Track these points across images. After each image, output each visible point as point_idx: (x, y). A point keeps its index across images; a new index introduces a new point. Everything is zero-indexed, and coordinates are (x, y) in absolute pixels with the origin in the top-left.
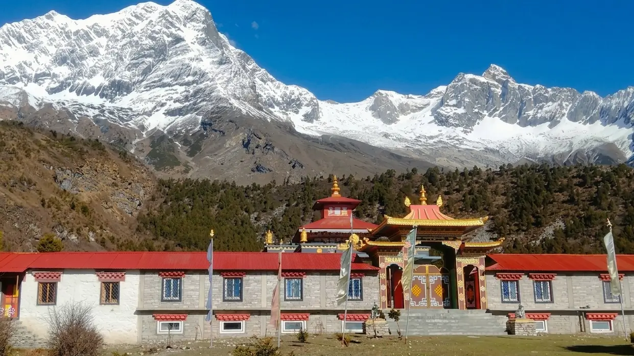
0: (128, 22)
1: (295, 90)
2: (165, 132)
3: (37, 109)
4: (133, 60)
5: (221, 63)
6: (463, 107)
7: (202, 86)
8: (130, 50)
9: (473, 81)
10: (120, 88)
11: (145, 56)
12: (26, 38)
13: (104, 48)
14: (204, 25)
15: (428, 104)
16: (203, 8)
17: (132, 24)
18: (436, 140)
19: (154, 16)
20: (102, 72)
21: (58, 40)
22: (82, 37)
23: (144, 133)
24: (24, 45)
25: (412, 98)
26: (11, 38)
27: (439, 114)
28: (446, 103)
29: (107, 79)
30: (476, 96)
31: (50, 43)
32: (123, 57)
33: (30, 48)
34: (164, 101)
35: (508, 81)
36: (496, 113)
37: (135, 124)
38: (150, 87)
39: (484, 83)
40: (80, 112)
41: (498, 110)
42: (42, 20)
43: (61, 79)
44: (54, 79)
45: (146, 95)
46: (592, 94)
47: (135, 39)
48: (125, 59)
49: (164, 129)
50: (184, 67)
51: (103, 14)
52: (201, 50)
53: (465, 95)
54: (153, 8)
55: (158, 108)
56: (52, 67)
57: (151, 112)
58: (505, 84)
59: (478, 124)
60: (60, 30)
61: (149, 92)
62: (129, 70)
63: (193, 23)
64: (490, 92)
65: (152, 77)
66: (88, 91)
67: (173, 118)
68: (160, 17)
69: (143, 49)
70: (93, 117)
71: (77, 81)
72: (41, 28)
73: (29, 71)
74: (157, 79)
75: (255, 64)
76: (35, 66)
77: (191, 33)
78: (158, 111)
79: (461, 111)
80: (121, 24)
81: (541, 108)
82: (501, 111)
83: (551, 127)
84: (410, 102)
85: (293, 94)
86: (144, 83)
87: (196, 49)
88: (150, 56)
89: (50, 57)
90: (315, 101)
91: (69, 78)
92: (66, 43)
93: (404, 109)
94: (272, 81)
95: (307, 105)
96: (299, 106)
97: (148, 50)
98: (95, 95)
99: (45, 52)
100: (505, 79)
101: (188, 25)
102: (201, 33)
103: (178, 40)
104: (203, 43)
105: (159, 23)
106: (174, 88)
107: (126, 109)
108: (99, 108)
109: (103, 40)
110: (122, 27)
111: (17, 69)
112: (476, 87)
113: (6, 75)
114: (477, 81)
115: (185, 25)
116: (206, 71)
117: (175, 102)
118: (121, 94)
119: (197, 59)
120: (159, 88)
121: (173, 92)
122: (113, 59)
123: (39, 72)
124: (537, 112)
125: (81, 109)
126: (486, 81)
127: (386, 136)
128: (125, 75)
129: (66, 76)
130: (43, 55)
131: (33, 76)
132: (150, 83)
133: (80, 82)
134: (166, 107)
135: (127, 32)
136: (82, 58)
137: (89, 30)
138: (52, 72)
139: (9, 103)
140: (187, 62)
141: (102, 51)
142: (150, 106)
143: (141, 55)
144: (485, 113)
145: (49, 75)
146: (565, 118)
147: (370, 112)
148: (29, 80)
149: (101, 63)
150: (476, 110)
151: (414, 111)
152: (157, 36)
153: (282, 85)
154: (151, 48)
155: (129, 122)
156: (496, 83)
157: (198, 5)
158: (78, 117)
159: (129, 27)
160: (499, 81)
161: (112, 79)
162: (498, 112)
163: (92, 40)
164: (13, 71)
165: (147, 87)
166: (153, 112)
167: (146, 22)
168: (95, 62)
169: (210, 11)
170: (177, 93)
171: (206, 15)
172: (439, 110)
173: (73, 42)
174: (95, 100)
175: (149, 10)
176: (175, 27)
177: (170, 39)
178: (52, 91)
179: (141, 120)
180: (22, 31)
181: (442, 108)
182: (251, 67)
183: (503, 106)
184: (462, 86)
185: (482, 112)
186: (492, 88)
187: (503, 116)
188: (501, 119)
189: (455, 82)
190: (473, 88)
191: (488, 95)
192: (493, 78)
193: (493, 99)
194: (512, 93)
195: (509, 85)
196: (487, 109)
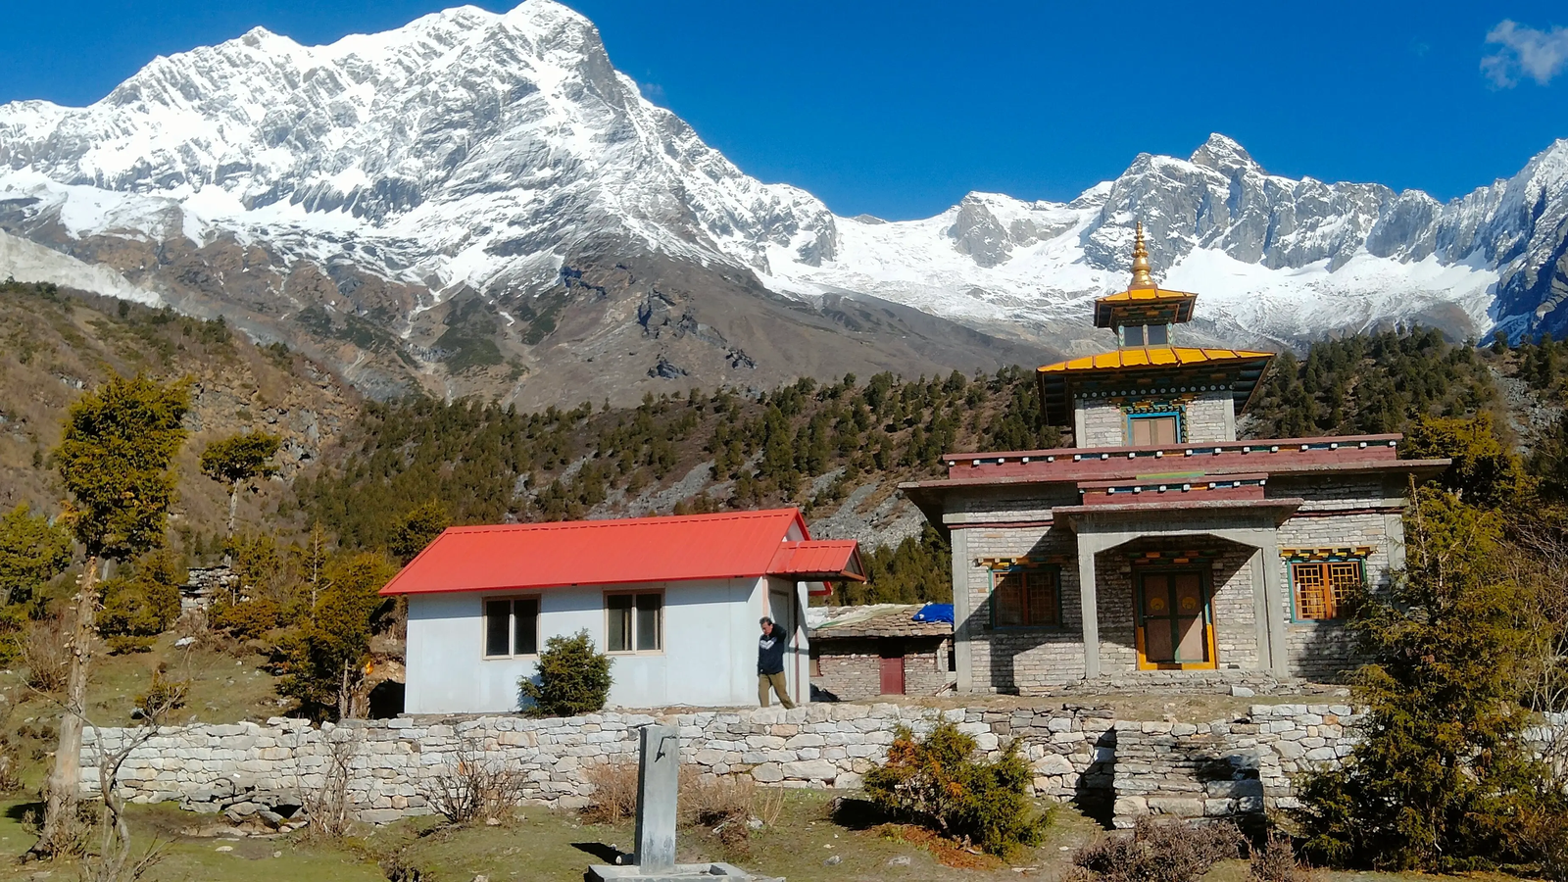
0: (421, 51)
1: (784, 195)
2: (483, 291)
3: (201, 244)
4: (426, 132)
5: (612, 139)
7: (570, 189)
8: (421, 111)
9: (1170, 172)
10: (397, 195)
11: (452, 125)
12: (200, 87)
13: (369, 107)
14: (580, 56)
15: (1071, 225)
16: (580, 18)
17: (430, 54)
18: (1080, 300)
19: (476, 38)
20: (359, 160)
21: (270, 92)
22: (322, 83)
23: (436, 294)
24: (197, 103)
25: (1045, 209)
26: (168, 87)
27: (1095, 243)
28: (1111, 220)
29: (371, 175)
30: (1174, 204)
31: (251, 98)
32: (407, 128)
33: (209, 109)
34: (487, 224)
35: (1243, 171)
36: (1216, 240)
37: (418, 275)
38: (461, 192)
39: (1192, 174)
40: (298, 250)
41: (1222, 233)
42: (235, 47)
43: (275, 176)
44: (259, 177)
45: (451, 211)
46: (1420, 196)
47: (433, 87)
48: (409, 132)
49: (482, 284)
50: (534, 148)
51: (369, 33)
52: (572, 110)
53: (1151, 201)
54: (474, 20)
55: (473, 239)
56: (255, 150)
57: (458, 246)
58: (1236, 177)
59: (1178, 264)
60: (274, 69)
61: (461, 202)
62: (419, 155)
63: (560, 52)
64: (1207, 196)
65: (467, 170)
66: (328, 202)
67: (502, 261)
68: (485, 40)
69: (449, 110)
70: (328, 259)
71: (309, 181)
72: (234, 64)
73: (204, 159)
74: (476, 174)
75: (695, 139)
76: (218, 148)
77: (551, 74)
78: (471, 244)
80: (406, 54)
81: (1313, 227)
82: (1227, 237)
83: (1331, 268)
84: (1037, 218)
85: (779, 203)
86: (451, 183)
87: (563, 108)
88: (463, 124)
89: (252, 129)
90: (827, 218)
91: (290, 175)
92: (287, 97)
93: (1022, 233)
94: (733, 176)
95: (809, 228)
96: (791, 229)
97: (456, 112)
98: (343, 211)
99: (239, 117)
100: (1235, 167)
101: (547, 56)
102: (573, 73)
103: (525, 88)
104: (576, 95)
105: (484, 51)
106: (511, 193)
107: (402, 241)
108: (344, 240)
109: (367, 91)
110: (406, 61)
111: (178, 157)
112: (1177, 184)
113: (155, 168)
114: (1176, 169)
115: (541, 57)
116: (581, 157)
117: (511, 224)
118: (398, 208)
119: (563, 131)
120: (478, 195)
121: (509, 202)
122: (386, 133)
123: (225, 163)
124: (1304, 237)
125: (301, 244)
126: (1196, 171)
127: (977, 292)
128: (409, 167)
129: (286, 169)
130: (234, 123)
131: (213, 171)
132: (463, 184)
133: (312, 181)
134: (491, 236)
135: (419, 73)
136: (319, 130)
137: (338, 68)
138: (254, 162)
139: (141, 232)
140: (541, 136)
141: (363, 114)
142: (456, 233)
143: (444, 123)
144: (1194, 239)
145: (248, 168)
146: (1362, 249)
147: (949, 241)
148: (205, 179)
149: (359, 141)
150: (1175, 234)
151: (1043, 237)
152: (479, 80)
153: (755, 184)
154: (465, 107)
155: (407, 271)
156: (1218, 175)
157: (571, 13)
158: (291, 262)
159: (421, 61)
160: (1226, 171)
161: (380, 176)
162: (1219, 240)
163: (343, 89)
164: (169, 161)
165: (456, 192)
166: (462, 248)
167: (459, 50)
168: (348, 138)
169: (597, 24)
170: (517, 205)
171: (587, 32)
172: (1094, 235)
173: (304, 95)
174: (340, 222)
175: (468, 23)
176: (519, 61)
177: (507, 87)
178: (254, 203)
179: (432, 265)
180: (192, 73)
181: (1101, 230)
182: (687, 146)
183: (1232, 224)
184: (1145, 182)
185: (1186, 239)
186: (1210, 187)
187: (1232, 246)
188: (1229, 253)
189: (1131, 173)
190: (1168, 186)
191: (1201, 200)
192: (1214, 164)
193: (1210, 210)
194: (1251, 196)
195: (1245, 178)
196: (1198, 231)
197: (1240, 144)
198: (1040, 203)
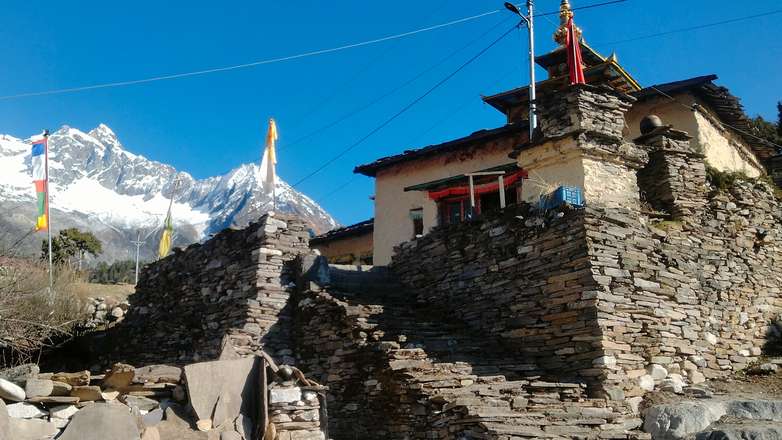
6: (61, 162)
9: (77, 138)
15: (22, 152)
18: (22, 192)
25: (9, 140)
30: (78, 154)
35: (113, 146)
36: (95, 176)
39: (88, 142)
41: (98, 173)
46: (187, 175)
53: (67, 150)
58: (109, 148)
59: (75, 183)
64: (94, 153)
79: (59, 166)
81: (140, 179)
82: (100, 175)
83: (145, 200)
84: (4, 144)
100: (110, 143)
112: (80, 144)
114: (81, 137)
124: (135, 183)
126: (91, 140)
144: (85, 173)
146: (160, 193)
150: (75, 169)
151: (6, 154)
156: (100, 145)
160: (105, 144)
162: (96, 176)
183: (104, 170)
184: (64, 140)
185: (81, 172)
186: (96, 150)
187: (102, 180)
188: (100, 183)
189: (58, 134)
190: (76, 145)
191: (90, 155)
192: (99, 139)
193: (94, 160)
194: (114, 158)
195: (113, 149)
196: (87, 169)
197: (113, 132)
198: (7, 136)
